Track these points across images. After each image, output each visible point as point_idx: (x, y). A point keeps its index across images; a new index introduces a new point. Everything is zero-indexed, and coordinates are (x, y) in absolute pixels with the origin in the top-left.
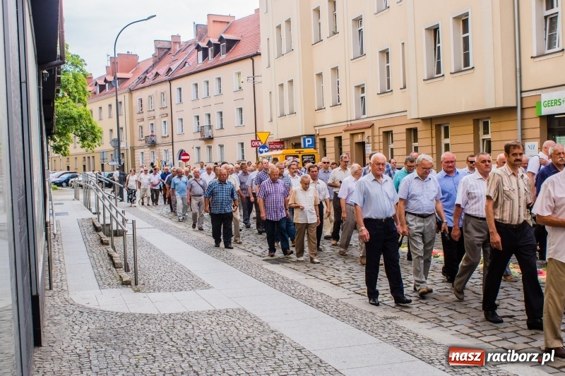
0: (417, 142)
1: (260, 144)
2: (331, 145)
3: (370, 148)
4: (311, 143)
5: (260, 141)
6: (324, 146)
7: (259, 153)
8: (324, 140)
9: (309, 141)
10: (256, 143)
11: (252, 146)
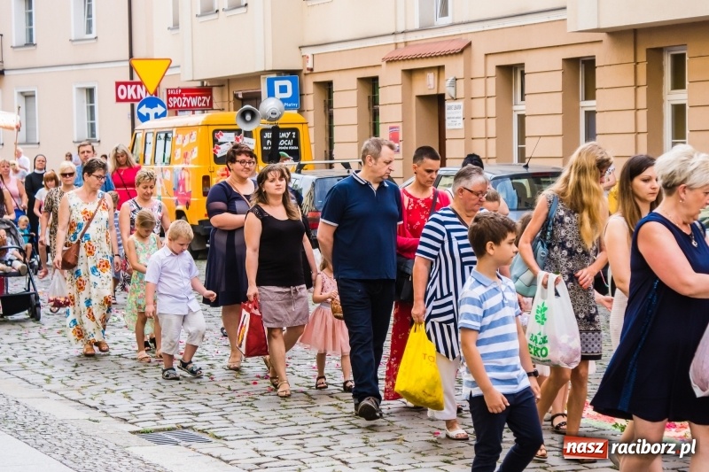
0: (593, 98)
1: (141, 92)
2: (348, 101)
3: (460, 113)
4: (289, 94)
5: (141, 84)
6: (329, 105)
7: (137, 120)
8: (327, 87)
9: (283, 89)
10: (131, 91)
11: (118, 100)
